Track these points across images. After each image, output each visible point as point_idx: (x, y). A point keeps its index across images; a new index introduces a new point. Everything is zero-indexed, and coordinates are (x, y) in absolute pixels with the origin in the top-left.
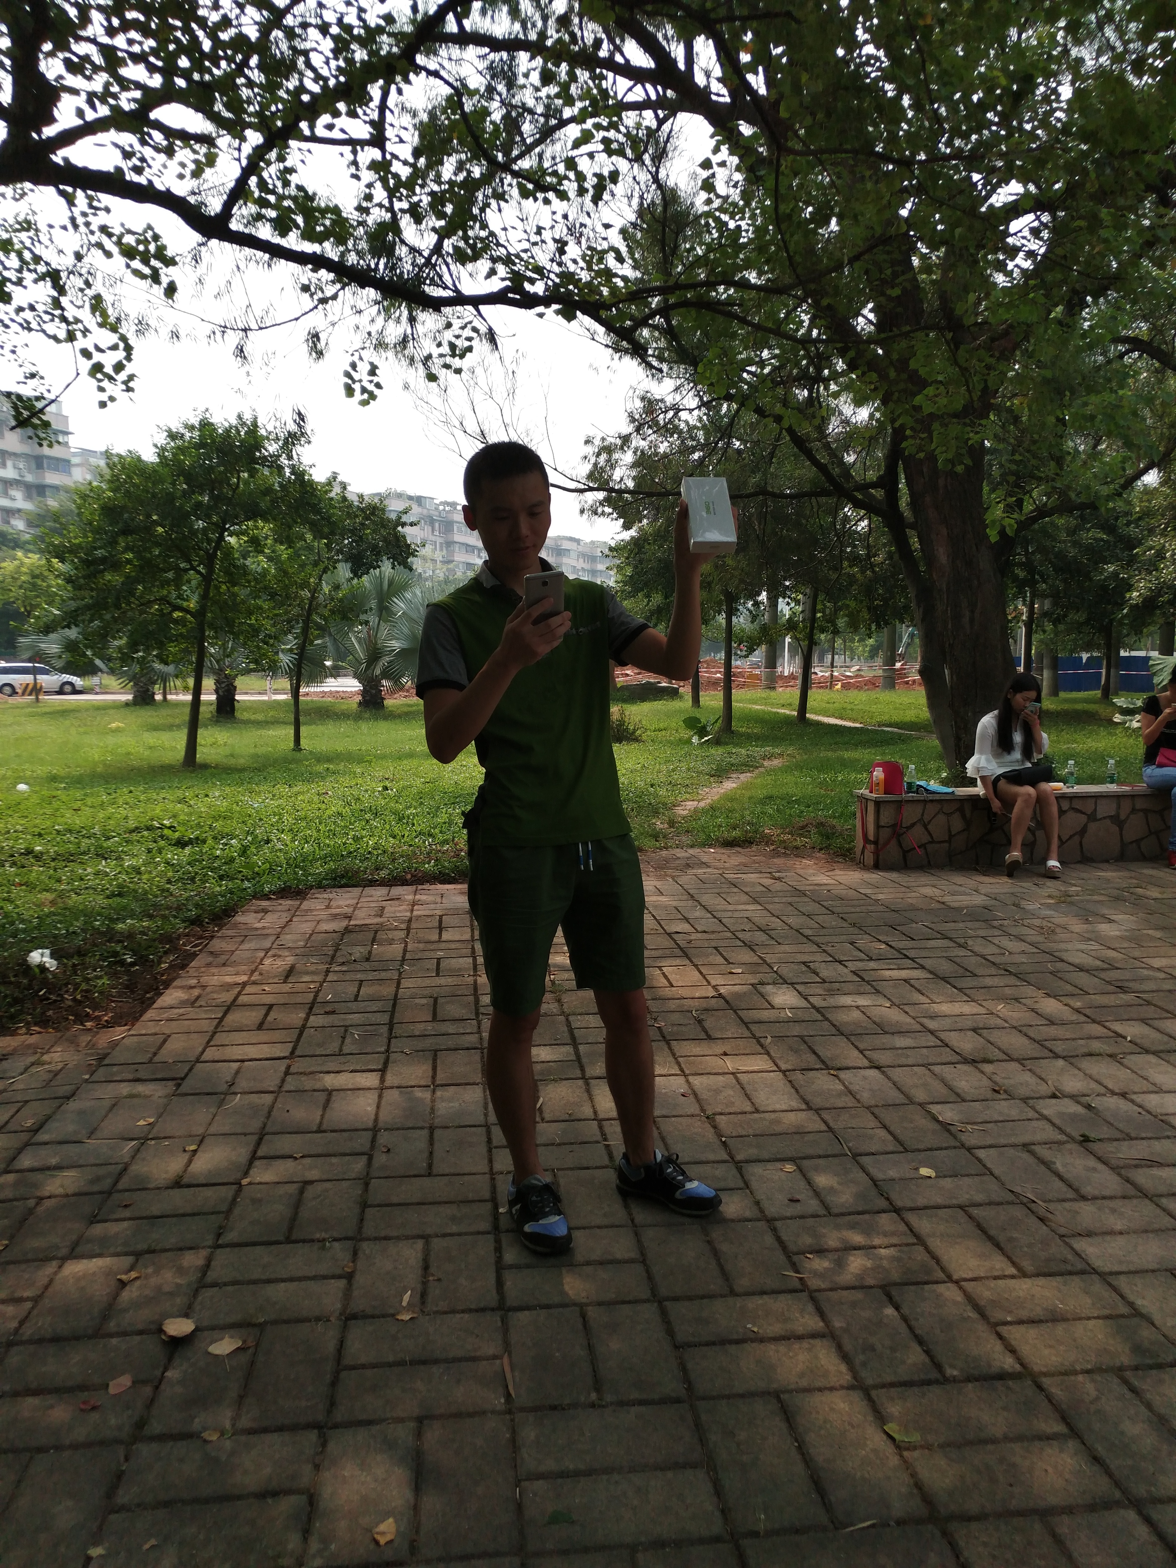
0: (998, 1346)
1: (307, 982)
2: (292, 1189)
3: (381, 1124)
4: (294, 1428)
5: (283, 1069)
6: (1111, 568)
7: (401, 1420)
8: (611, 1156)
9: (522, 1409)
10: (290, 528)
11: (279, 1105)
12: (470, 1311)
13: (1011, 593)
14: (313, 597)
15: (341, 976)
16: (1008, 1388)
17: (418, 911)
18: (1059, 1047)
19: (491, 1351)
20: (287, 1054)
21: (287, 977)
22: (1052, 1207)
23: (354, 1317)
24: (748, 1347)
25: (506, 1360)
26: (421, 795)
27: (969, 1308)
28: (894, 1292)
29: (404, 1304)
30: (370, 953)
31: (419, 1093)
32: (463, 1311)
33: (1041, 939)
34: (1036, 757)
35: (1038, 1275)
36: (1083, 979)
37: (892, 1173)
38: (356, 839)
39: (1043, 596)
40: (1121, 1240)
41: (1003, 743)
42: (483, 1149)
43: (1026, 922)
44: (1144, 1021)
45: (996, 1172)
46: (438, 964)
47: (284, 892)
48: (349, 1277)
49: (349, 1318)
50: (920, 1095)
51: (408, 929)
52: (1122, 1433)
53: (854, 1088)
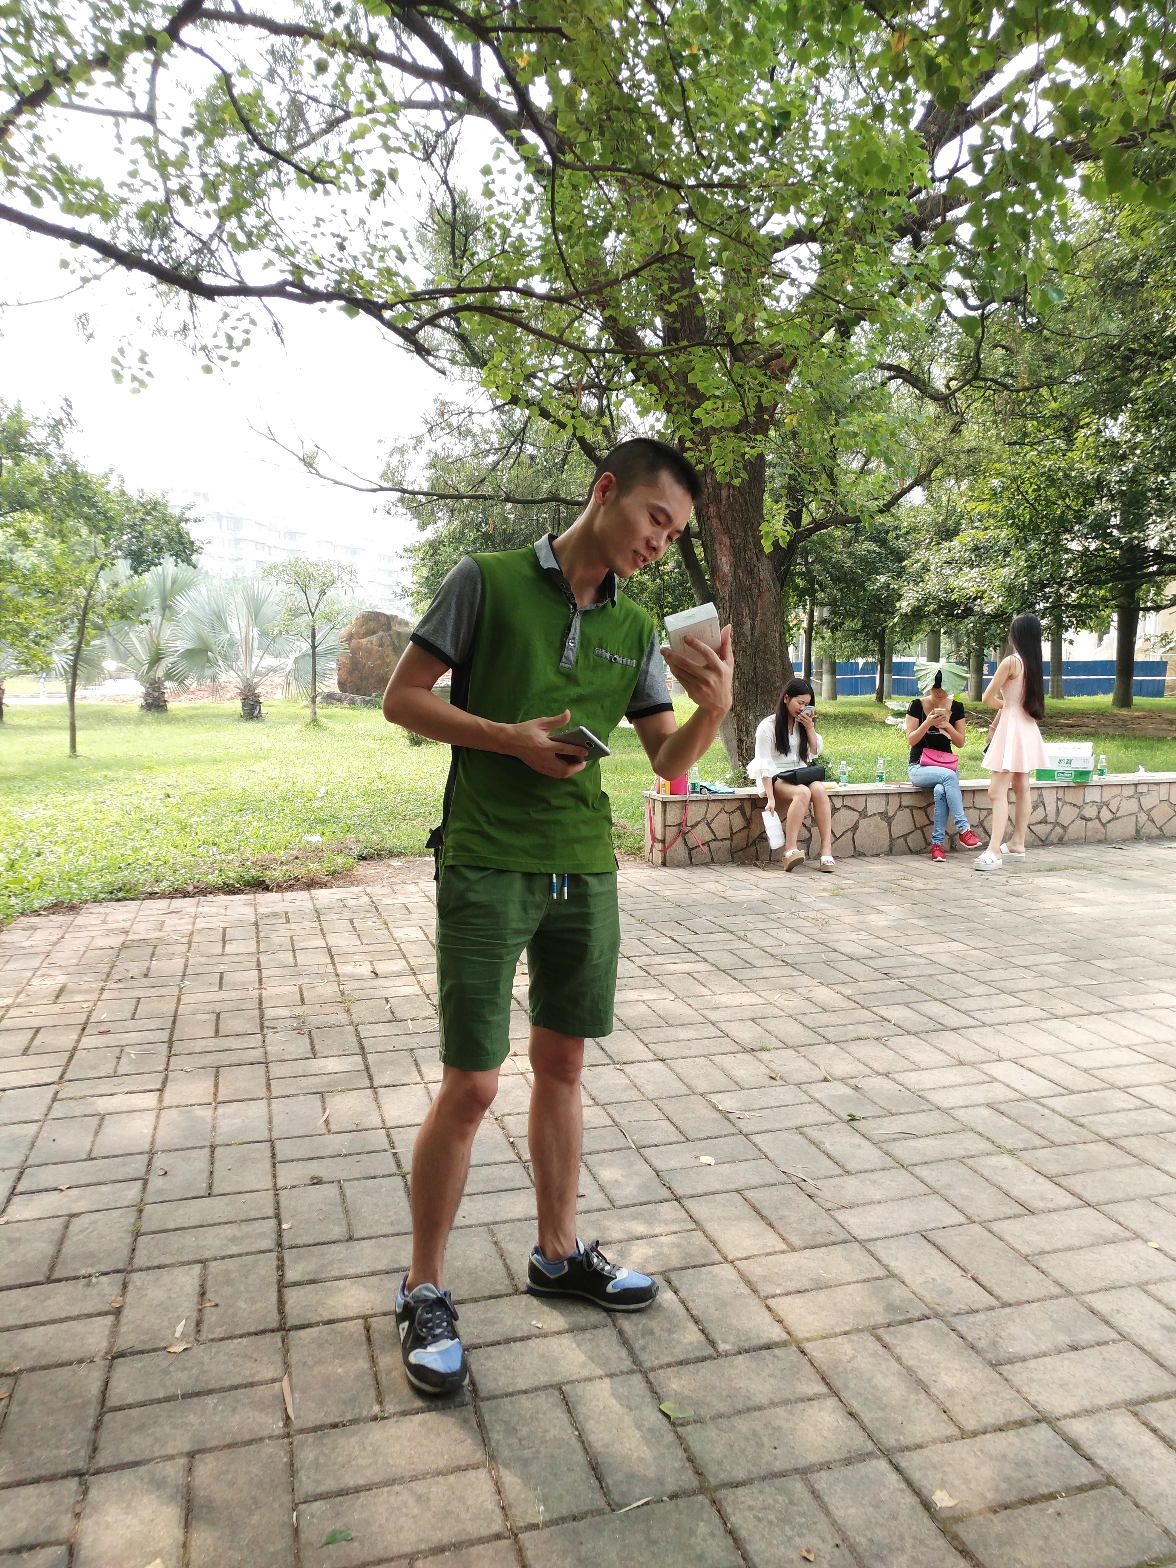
0: (767, 1317)
1: (80, 1002)
2: (57, 1224)
3: (158, 1147)
4: (51, 1478)
5: (50, 1095)
6: (883, 579)
7: (171, 1458)
8: (398, 1164)
9: (301, 1431)
10: (61, 521)
11: (43, 1134)
12: (250, 1334)
13: (793, 600)
14: (89, 595)
15: (115, 994)
16: (775, 1356)
17: (201, 924)
18: (831, 1034)
19: (270, 1375)
20: (55, 1078)
21: (57, 997)
22: (820, 1184)
23: (121, 1355)
24: (531, 1343)
25: (285, 1383)
26: (205, 802)
27: (742, 1284)
28: (673, 1277)
29: (177, 1335)
30: (148, 968)
31: (199, 1111)
32: (241, 1336)
33: (815, 930)
34: (811, 757)
35: (805, 1248)
36: (854, 968)
37: (674, 1163)
38: (135, 850)
39: (822, 604)
40: (879, 1209)
41: (782, 746)
42: (268, 1165)
43: (802, 915)
44: (906, 1004)
45: (771, 1155)
46: (221, 978)
47: (56, 908)
48: (118, 1312)
49: (116, 1356)
50: (702, 1086)
51: (190, 943)
52: (874, 1387)
53: (638, 1082)
